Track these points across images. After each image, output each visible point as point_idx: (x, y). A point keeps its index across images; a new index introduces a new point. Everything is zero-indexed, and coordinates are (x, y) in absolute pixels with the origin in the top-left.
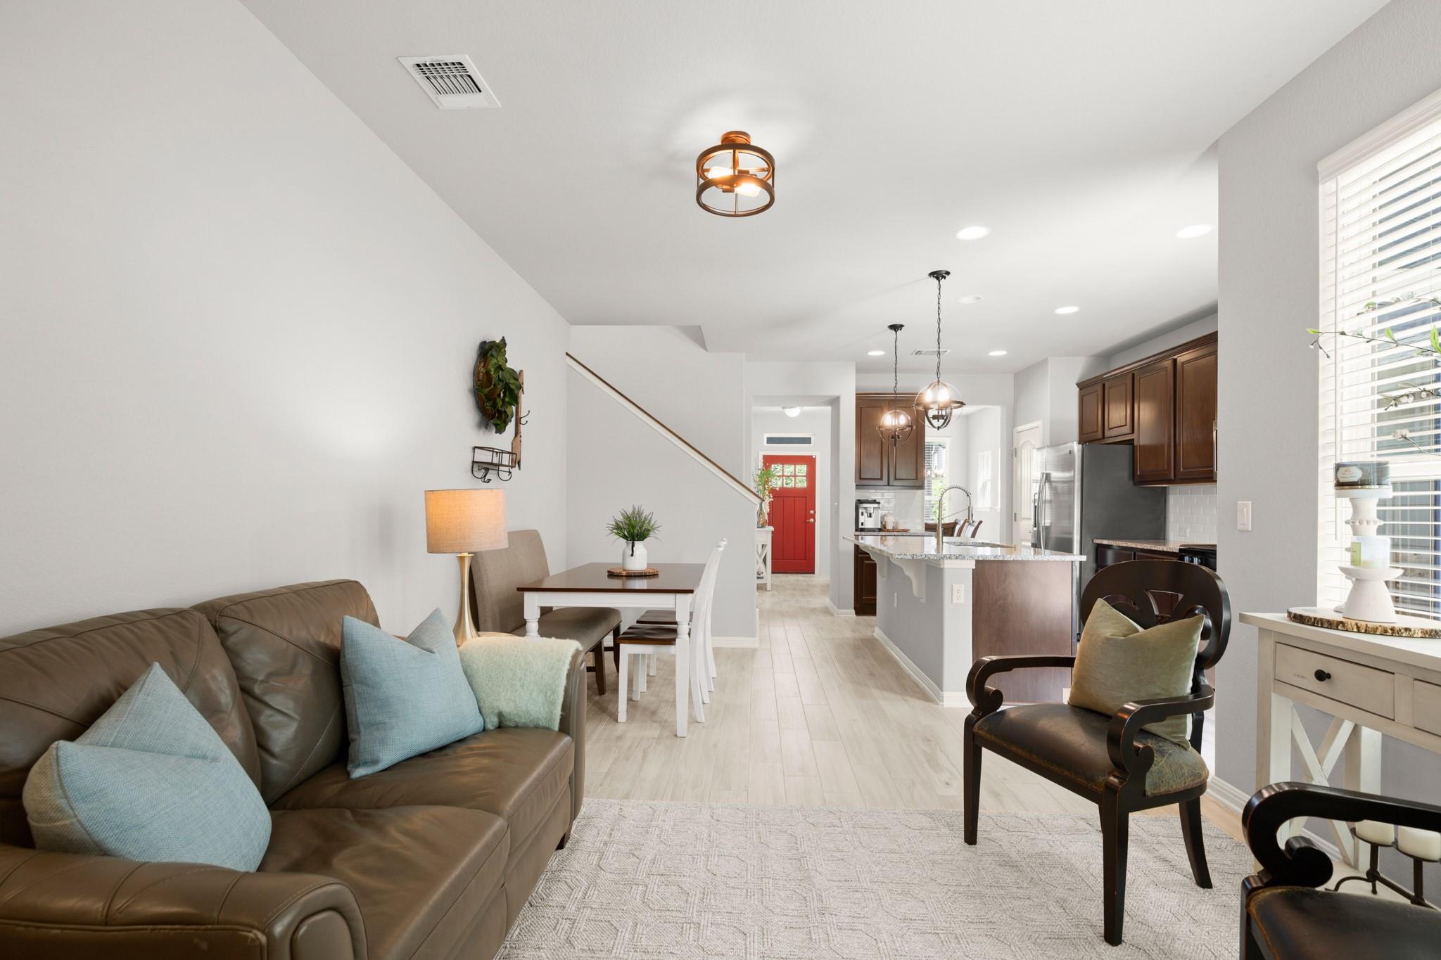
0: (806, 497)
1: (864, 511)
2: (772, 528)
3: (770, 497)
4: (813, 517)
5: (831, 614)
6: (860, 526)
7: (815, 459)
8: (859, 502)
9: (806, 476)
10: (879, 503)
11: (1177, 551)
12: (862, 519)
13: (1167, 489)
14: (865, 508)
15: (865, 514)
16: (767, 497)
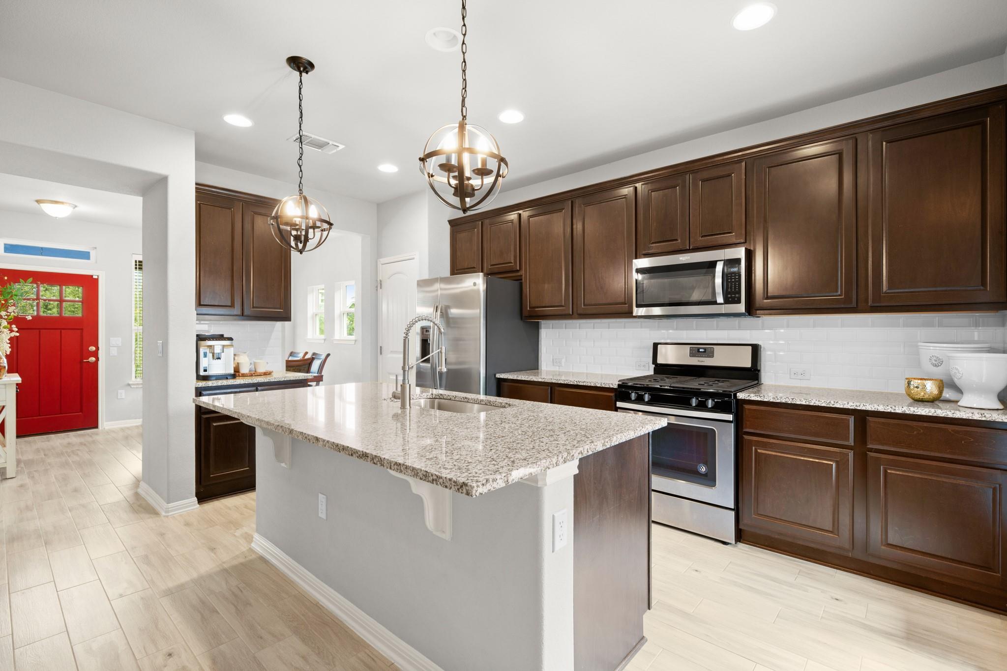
0: (82, 329)
1: (208, 351)
2: (16, 378)
3: (12, 331)
4: (95, 354)
5: (151, 511)
6: (202, 373)
7: (97, 280)
8: (200, 338)
9: (82, 302)
10: (231, 339)
11: (616, 387)
12: (204, 362)
13: (540, 323)
14: (210, 347)
15: (210, 355)
16: (6, 331)
